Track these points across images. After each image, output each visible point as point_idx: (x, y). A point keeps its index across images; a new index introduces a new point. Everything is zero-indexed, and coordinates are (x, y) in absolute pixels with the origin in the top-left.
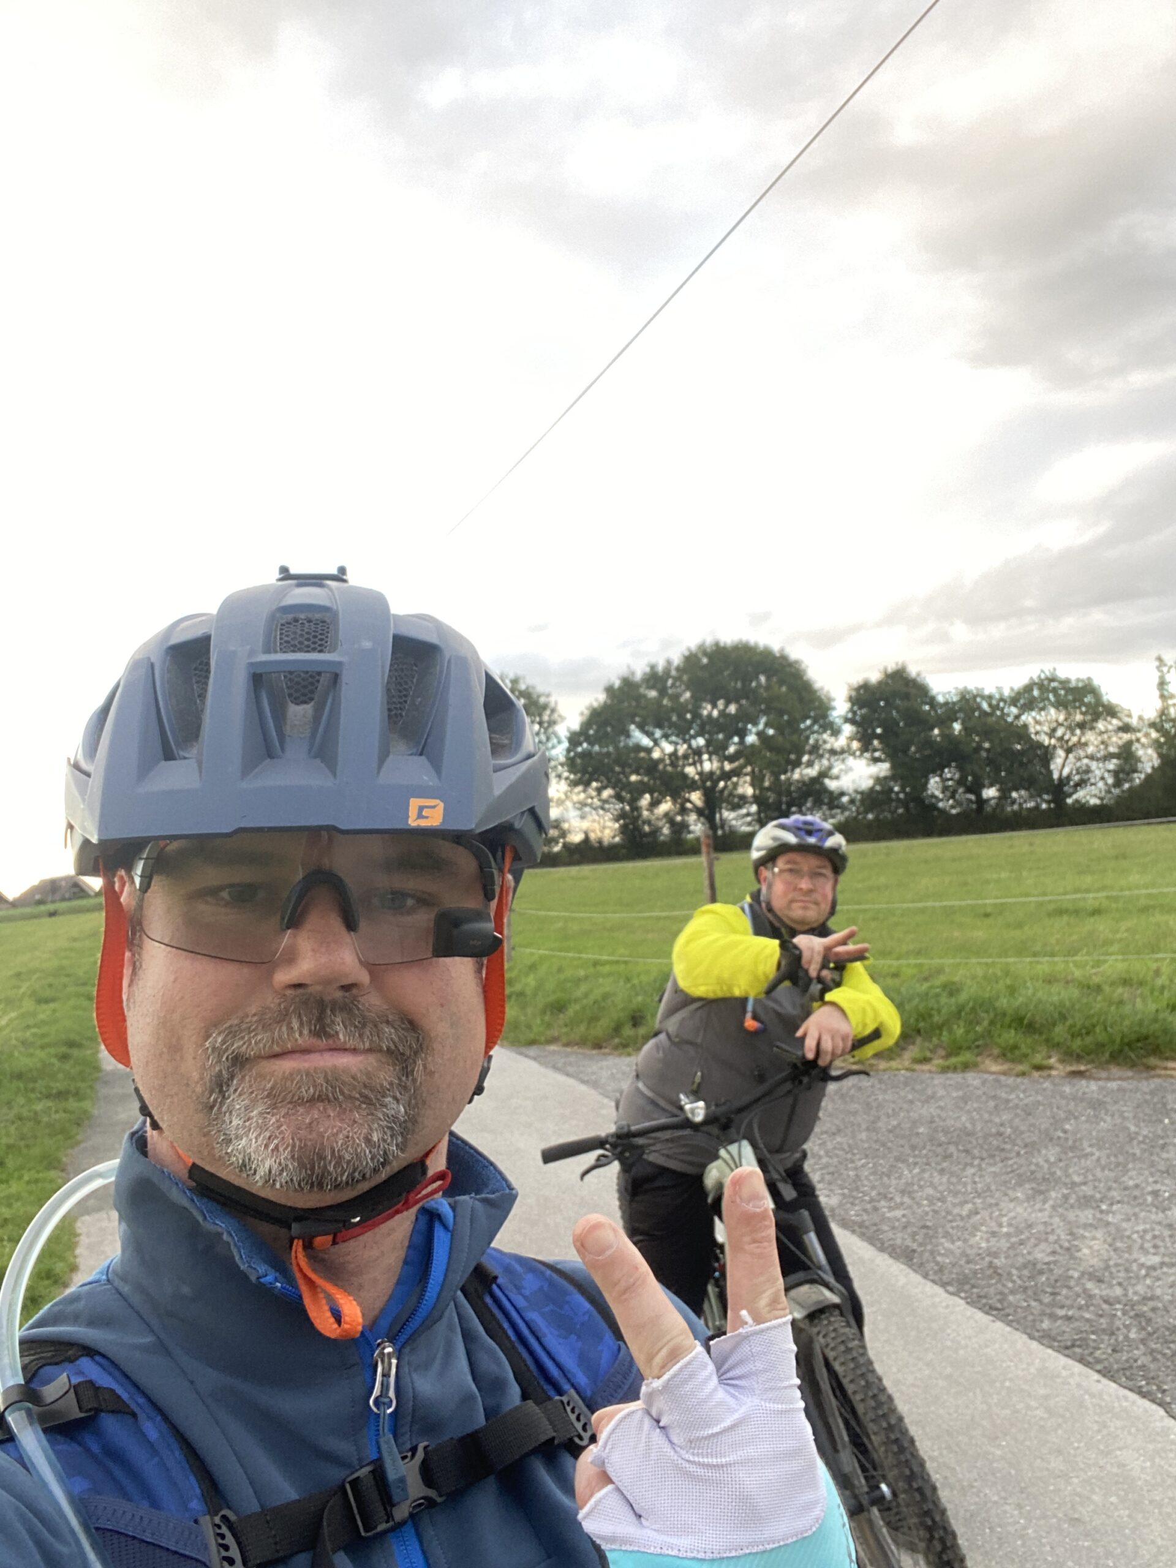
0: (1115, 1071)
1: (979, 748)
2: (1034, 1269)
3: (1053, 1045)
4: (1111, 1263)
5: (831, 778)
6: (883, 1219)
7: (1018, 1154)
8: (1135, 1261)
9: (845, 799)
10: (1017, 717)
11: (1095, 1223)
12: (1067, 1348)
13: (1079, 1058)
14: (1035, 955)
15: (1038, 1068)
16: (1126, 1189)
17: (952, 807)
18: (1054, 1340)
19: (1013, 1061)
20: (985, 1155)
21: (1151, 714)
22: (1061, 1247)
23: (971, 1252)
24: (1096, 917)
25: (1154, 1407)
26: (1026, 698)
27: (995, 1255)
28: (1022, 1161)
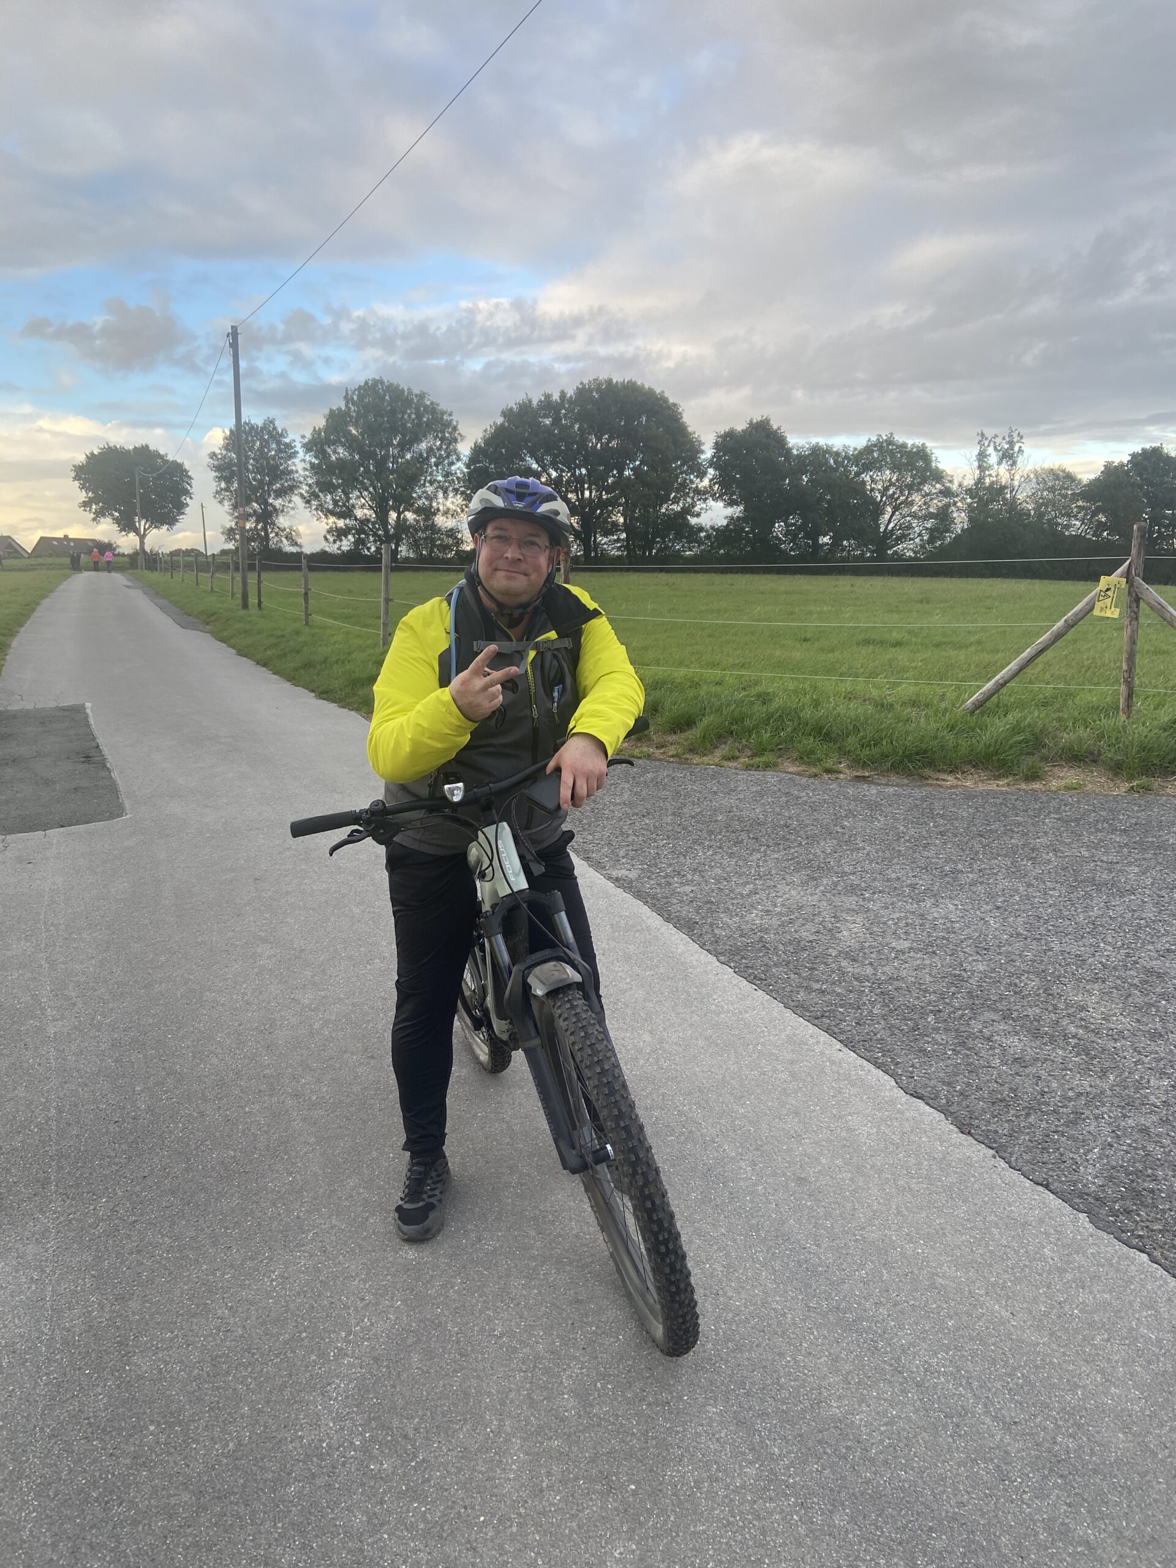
0: (894, 778)
1: (821, 499)
2: (798, 946)
3: (843, 752)
4: (867, 945)
5: (693, 515)
6: (674, 893)
7: (800, 844)
8: (887, 945)
9: (703, 534)
10: (858, 474)
11: (857, 908)
12: (817, 1018)
13: (864, 765)
14: (841, 675)
15: (828, 771)
16: (888, 880)
17: (792, 549)
18: (807, 1011)
19: (808, 764)
20: (771, 842)
21: (969, 482)
22: (824, 928)
23: (746, 927)
24: (898, 649)
25: (887, 1077)
26: (868, 458)
27: (766, 931)
28: (801, 850)
